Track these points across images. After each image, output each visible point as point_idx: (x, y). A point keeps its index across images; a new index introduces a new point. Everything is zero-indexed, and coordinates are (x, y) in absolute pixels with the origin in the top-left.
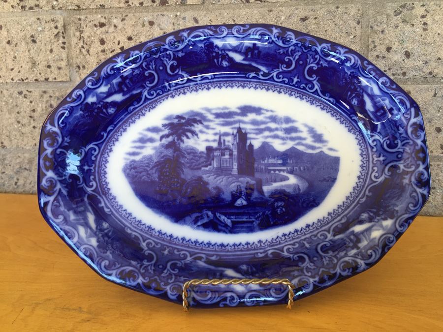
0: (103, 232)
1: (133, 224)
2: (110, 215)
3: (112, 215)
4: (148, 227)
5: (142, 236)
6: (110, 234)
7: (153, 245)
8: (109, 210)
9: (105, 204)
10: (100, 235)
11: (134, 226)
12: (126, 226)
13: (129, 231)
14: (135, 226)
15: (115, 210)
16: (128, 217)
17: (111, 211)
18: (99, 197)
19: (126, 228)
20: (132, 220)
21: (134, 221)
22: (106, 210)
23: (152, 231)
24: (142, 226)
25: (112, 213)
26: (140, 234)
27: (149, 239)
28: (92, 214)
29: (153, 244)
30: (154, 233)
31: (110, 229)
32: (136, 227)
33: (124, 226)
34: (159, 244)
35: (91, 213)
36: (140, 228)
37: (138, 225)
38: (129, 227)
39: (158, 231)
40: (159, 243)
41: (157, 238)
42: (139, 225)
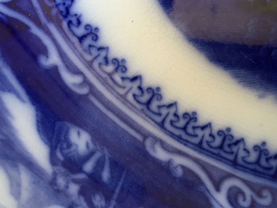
0: (80, 170)
1: (167, 125)
2: (85, 96)
3: (92, 99)
4: (220, 132)
5: (204, 167)
6: (106, 175)
7: (248, 198)
8: (77, 79)
9: (62, 55)
10: (74, 189)
11: (172, 135)
12: (146, 135)
13: (161, 155)
14: (177, 132)
15: (99, 77)
16: (149, 103)
17: (86, 82)
18: (35, 30)
19: (148, 143)
20: (164, 111)
21: (171, 117)
22: (70, 79)
23: (235, 149)
24: (199, 132)
25: (93, 90)
26: (196, 161)
27: (230, 176)
28: (23, 101)
29: (248, 192)
30: (242, 154)
31: (98, 155)
32: (179, 139)
33: (139, 137)
34: (266, 193)
35: (18, 96)
36: (196, 140)
37: (184, 129)
38: (156, 140)
39: (256, 148)
40: (265, 187)
41: (255, 172)
42: (190, 130)
